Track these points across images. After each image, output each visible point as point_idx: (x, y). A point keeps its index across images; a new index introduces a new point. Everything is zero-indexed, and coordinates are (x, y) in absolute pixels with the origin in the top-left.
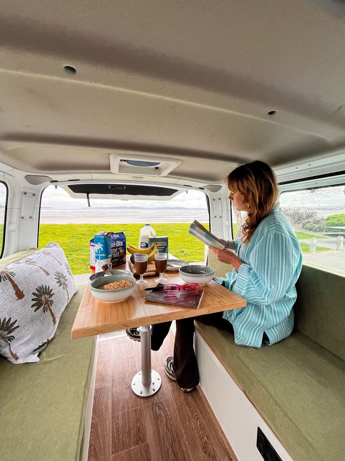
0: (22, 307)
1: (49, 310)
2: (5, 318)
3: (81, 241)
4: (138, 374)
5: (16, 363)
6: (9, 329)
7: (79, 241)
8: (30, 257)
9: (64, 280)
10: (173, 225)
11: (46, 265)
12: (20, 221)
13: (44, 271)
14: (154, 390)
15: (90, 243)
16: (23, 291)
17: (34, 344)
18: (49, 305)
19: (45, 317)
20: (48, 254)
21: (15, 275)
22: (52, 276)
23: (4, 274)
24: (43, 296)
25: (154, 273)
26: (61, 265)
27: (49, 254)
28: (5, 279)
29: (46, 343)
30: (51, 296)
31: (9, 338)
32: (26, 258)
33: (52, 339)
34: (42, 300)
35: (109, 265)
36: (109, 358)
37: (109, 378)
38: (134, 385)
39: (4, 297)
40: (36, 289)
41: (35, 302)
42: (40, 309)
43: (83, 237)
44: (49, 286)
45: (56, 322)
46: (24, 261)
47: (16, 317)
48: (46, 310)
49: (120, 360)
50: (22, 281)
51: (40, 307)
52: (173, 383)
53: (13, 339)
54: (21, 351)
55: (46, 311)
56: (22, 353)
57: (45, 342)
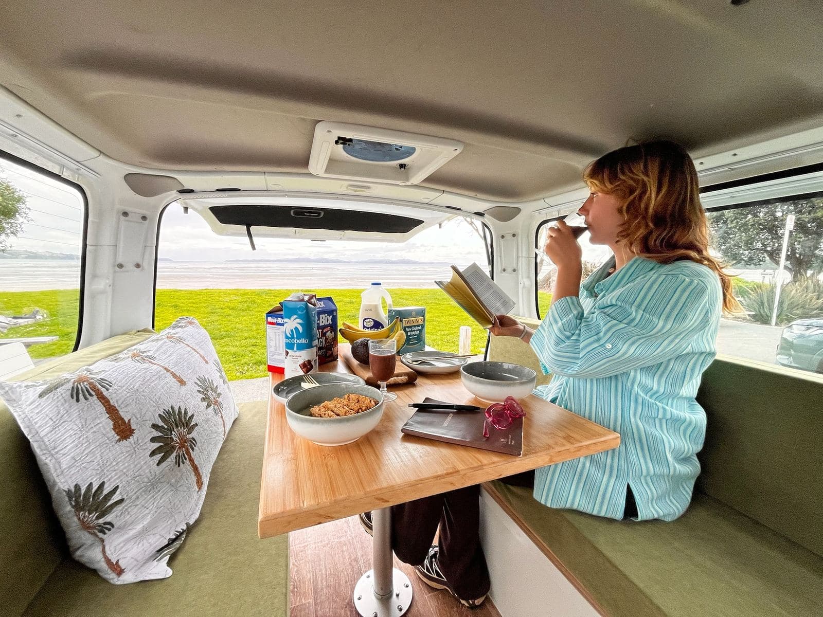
0: (130, 456)
1: (190, 460)
2: (91, 484)
3: (229, 321)
4: (365, 576)
5: (119, 583)
6: (101, 507)
7: (225, 321)
8: (142, 347)
9: (215, 395)
10: (398, 292)
11: (176, 364)
12: (115, 272)
13: (174, 375)
14: (401, 610)
15: (267, 318)
16: (131, 422)
17: (158, 537)
18: (187, 449)
19: (179, 476)
20: (178, 340)
21: (111, 386)
22: (192, 388)
23: (85, 383)
24: (175, 430)
25: (404, 379)
26: (207, 362)
27: (180, 340)
28: (88, 396)
29: (184, 531)
30: (191, 429)
31: (99, 526)
32: (133, 348)
33: (197, 522)
34: (172, 438)
35: (313, 361)
36: (303, 545)
37: (308, 586)
38: (359, 599)
39: (87, 437)
40: (160, 415)
41: (156, 445)
42: (169, 460)
43: (232, 314)
44: (185, 409)
45: (202, 484)
46: (128, 356)
47: (115, 480)
48: (183, 460)
49: (325, 548)
50: (128, 399)
51: (170, 455)
52: (436, 593)
53: (109, 530)
54: (129, 555)
55: (181, 464)
56: (132, 558)
57: (181, 531)
